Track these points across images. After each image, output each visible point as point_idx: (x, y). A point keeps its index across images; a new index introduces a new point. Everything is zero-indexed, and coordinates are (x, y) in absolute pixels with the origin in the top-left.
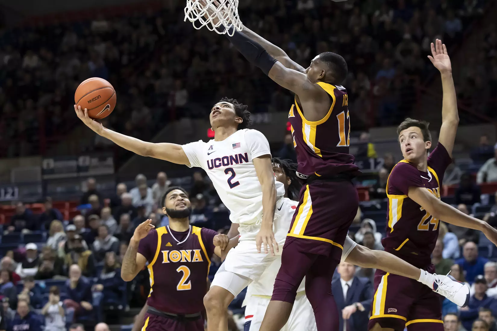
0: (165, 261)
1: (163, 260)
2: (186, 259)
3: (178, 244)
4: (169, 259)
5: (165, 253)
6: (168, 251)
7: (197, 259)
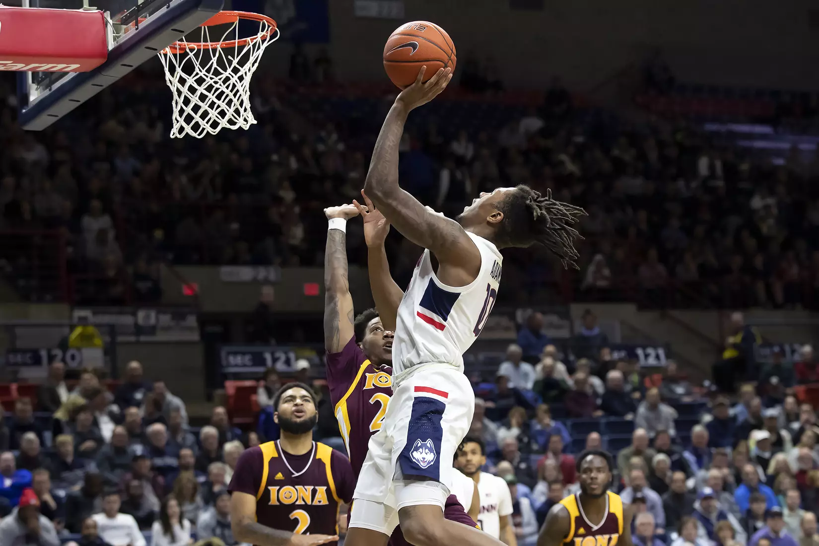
0: (273, 501)
1: (269, 500)
2: (304, 500)
3: (293, 476)
4: (278, 500)
5: (273, 489)
6: (278, 488)
7: (320, 502)
